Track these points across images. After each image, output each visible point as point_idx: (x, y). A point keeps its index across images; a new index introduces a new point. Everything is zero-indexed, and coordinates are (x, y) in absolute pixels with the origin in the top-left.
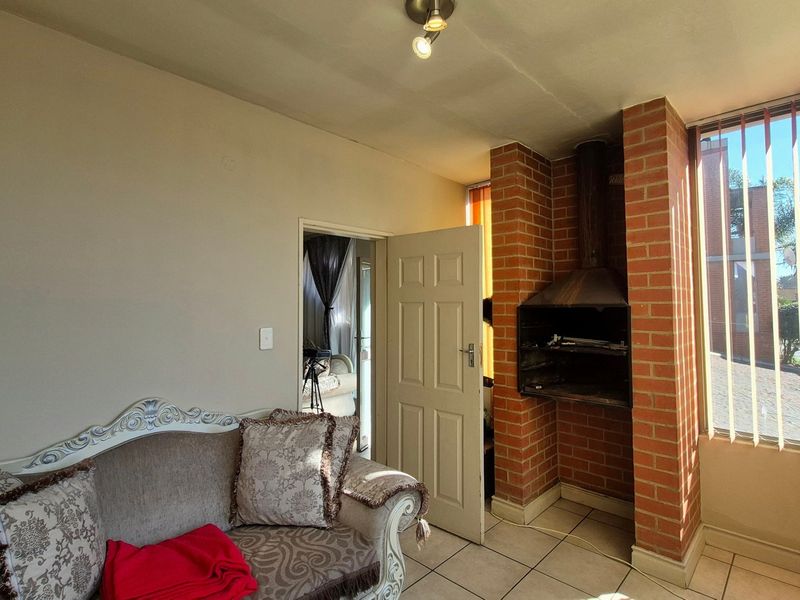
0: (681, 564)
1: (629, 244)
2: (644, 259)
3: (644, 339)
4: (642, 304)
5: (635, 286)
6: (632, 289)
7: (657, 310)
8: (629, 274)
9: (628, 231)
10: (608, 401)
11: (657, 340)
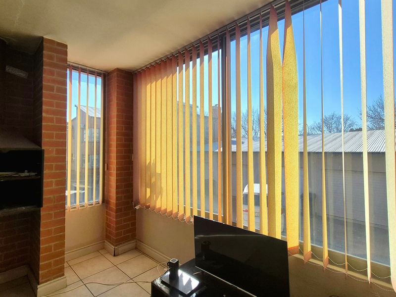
0: (64, 277)
1: (44, 115)
2: (53, 124)
3: (50, 168)
4: (50, 149)
5: (47, 138)
6: (45, 140)
7: (58, 152)
8: (43, 131)
9: (44, 107)
10: (24, 208)
11: (57, 168)
